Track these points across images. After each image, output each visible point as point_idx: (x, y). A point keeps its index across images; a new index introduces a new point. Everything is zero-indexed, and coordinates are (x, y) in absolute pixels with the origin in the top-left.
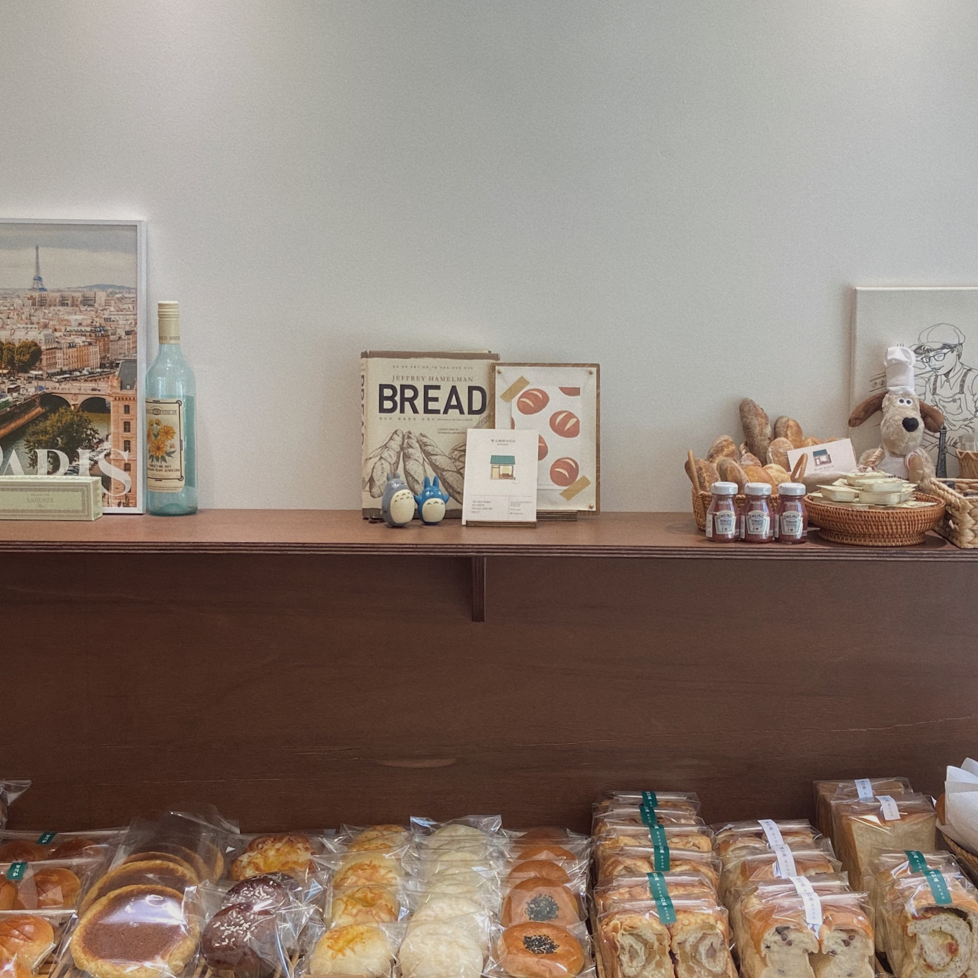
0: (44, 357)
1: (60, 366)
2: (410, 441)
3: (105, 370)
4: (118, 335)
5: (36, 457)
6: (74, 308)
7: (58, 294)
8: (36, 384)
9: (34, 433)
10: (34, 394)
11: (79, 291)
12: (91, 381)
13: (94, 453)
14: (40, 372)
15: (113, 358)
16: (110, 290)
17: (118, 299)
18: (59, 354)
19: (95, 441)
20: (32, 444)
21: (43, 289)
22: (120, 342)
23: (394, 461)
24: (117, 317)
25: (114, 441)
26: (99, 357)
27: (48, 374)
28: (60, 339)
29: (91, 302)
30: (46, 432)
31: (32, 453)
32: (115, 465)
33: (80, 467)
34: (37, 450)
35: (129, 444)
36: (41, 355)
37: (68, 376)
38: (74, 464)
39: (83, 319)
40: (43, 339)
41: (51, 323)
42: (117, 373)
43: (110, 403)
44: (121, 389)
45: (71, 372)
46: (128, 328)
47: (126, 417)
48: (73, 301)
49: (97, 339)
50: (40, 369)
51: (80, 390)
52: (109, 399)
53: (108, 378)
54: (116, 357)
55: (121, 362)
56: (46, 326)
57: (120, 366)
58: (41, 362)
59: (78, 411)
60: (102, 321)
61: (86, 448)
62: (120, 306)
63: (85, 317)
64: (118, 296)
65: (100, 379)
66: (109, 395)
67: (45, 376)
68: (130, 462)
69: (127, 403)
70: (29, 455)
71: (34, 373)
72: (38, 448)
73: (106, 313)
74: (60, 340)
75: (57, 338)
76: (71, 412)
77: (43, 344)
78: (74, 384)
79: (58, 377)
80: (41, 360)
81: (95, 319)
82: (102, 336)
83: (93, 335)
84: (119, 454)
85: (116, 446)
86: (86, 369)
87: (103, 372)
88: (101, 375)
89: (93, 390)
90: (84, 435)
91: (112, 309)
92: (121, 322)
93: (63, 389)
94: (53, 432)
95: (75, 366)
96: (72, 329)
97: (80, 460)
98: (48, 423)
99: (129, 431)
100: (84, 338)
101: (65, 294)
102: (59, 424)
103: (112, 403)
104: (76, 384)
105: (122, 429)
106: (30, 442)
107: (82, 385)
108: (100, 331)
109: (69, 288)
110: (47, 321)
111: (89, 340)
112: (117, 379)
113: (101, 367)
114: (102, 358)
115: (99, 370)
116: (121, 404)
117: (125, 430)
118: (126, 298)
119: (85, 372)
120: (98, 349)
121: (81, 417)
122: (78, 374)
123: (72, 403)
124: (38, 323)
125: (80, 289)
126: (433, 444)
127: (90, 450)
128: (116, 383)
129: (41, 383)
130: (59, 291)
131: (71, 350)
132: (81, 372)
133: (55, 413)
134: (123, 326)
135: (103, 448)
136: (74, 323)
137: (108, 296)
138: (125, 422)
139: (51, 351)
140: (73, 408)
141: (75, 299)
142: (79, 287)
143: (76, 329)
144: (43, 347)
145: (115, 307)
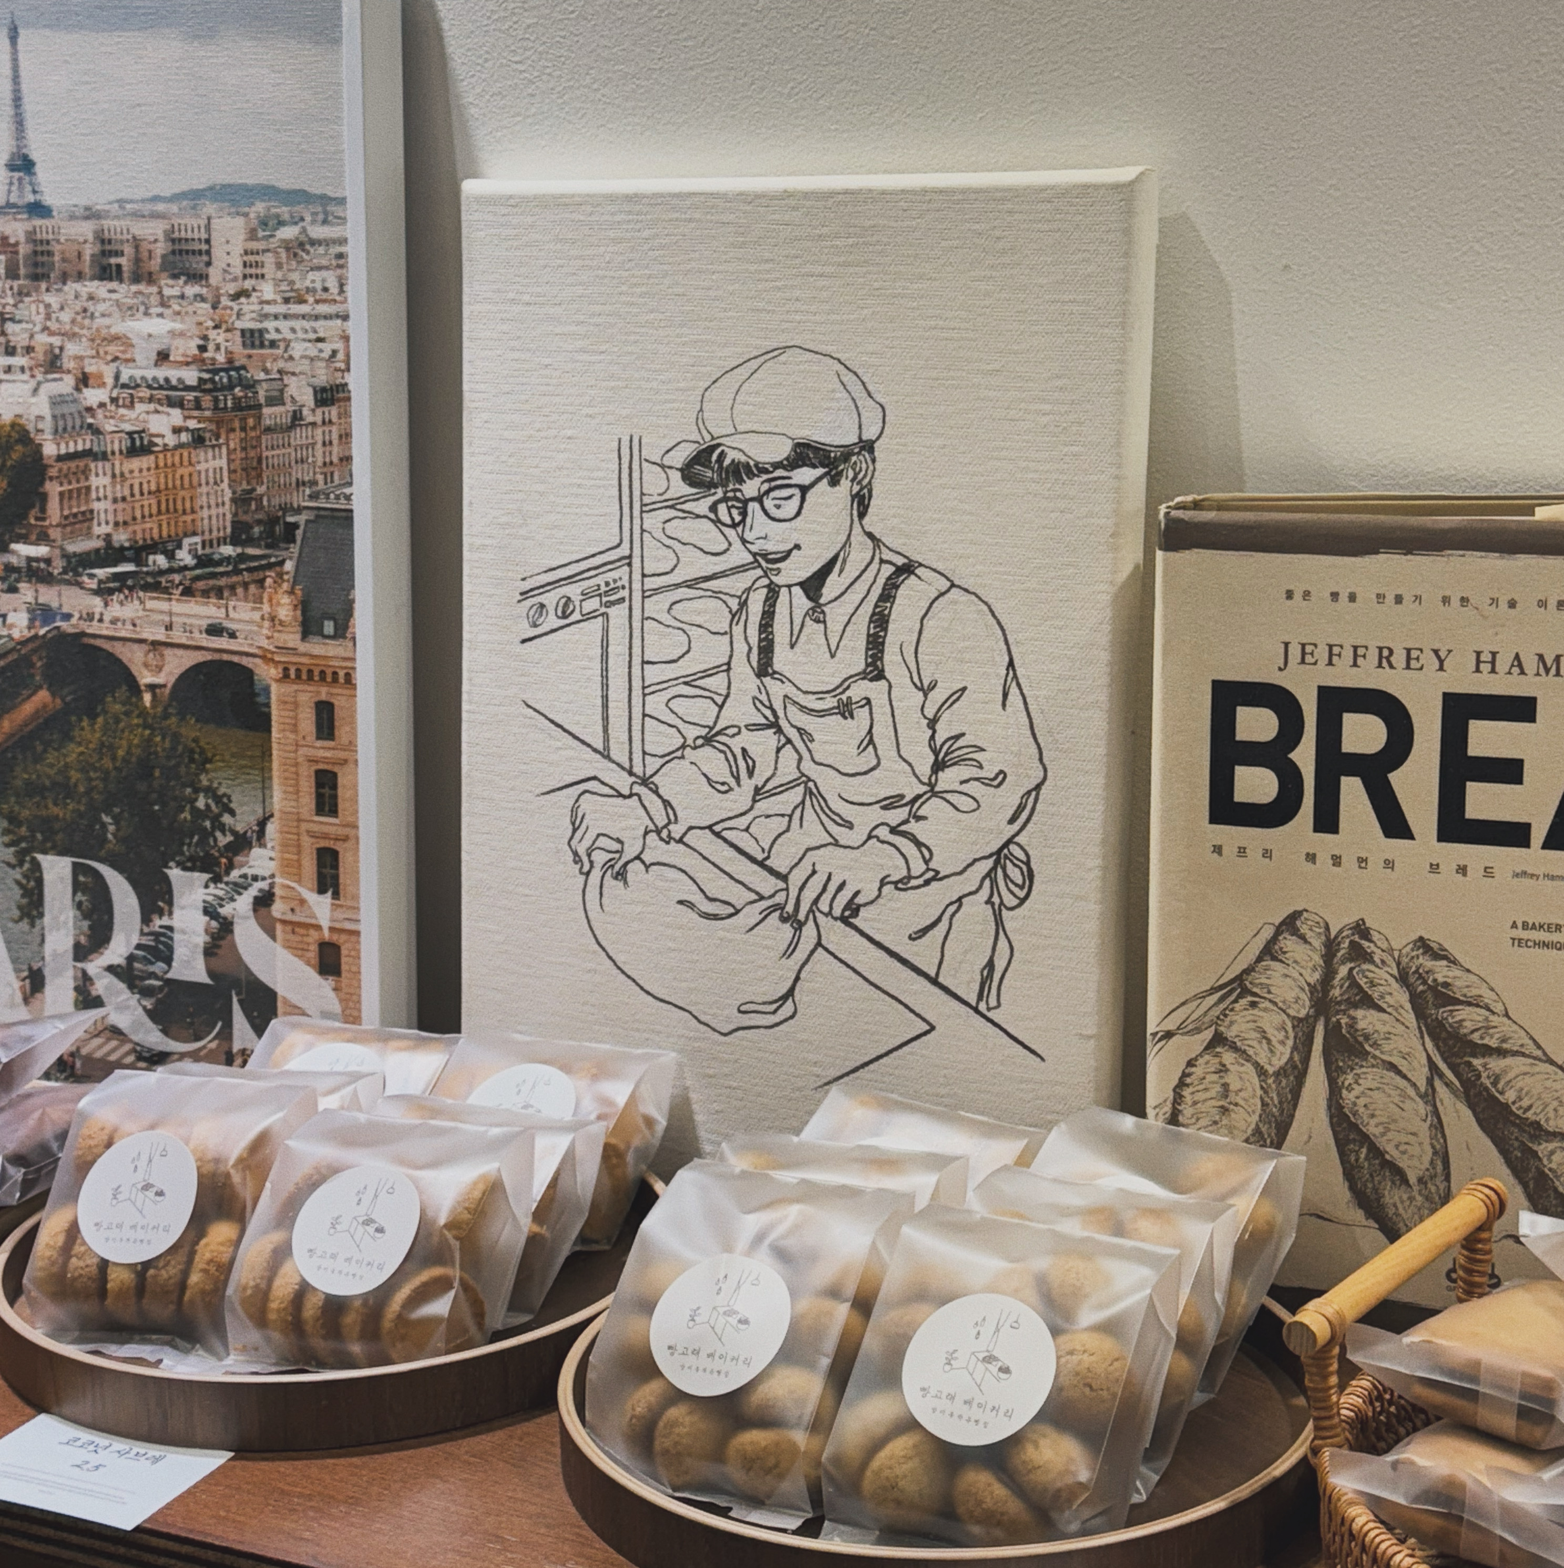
0: (53, 489)
1: (104, 529)
2: (1368, 973)
3: (251, 551)
4: (290, 407)
5: (40, 882)
6: (142, 287)
7: (86, 230)
8: (30, 598)
9: (33, 790)
10: (27, 634)
11: (155, 216)
12: (206, 593)
13: (218, 890)
14: (41, 551)
15: (276, 501)
16: (260, 207)
17: (287, 245)
18: (99, 480)
19: (224, 840)
20: (23, 831)
21: (38, 209)
22: (299, 437)
23: (1280, 1061)
24: (284, 325)
25: (285, 846)
26: (228, 494)
27: (65, 556)
28: (100, 413)
29: (197, 264)
30: (64, 790)
31: (27, 866)
32: (288, 946)
33: (177, 936)
34: (40, 857)
35: (336, 866)
36: (42, 483)
37: (129, 567)
38: (158, 923)
39: (172, 333)
40: (46, 411)
41: (72, 349)
42: (289, 566)
43: (267, 690)
44: (305, 635)
45: (139, 552)
46: (323, 377)
47: (323, 751)
48: (137, 260)
49: (220, 423)
50: (43, 538)
51: (169, 627)
52: (266, 673)
53: (261, 583)
54: (285, 499)
55: (302, 519)
56: (53, 363)
57: (299, 533)
58: (43, 510)
59: (166, 716)
60: (236, 345)
61: (191, 865)
62: (295, 276)
63: (178, 326)
64: (288, 233)
65: (232, 588)
66: (266, 657)
67: (57, 567)
68: (335, 938)
69: (324, 693)
70: (17, 874)
71: (24, 550)
72: (45, 852)
73: (249, 306)
74: (99, 419)
75: (89, 409)
76: (143, 713)
77: (48, 436)
78: (150, 604)
79: (101, 573)
80: (44, 498)
81: (212, 334)
82: (238, 406)
83: (207, 400)
84: (303, 902)
85: (291, 868)
86: (186, 542)
87: (242, 558)
88: (237, 572)
89: (214, 630)
90: (186, 815)
91: (267, 290)
92: (298, 349)
93: (114, 621)
94: (89, 792)
95: (151, 529)
96: (138, 373)
97: (177, 913)
98: (73, 752)
99: (334, 812)
100: (176, 416)
101: (114, 226)
102: (107, 763)
103: (274, 688)
104: (156, 604)
105: (308, 801)
106: (20, 824)
107: (177, 607)
108: (231, 387)
109: (121, 202)
110: (56, 341)
111: (192, 424)
112: (291, 592)
113: (235, 540)
114: (242, 500)
115: (228, 550)
116: (307, 696)
117: (320, 810)
118: (313, 243)
119: (184, 557)
120: (223, 463)
121: (176, 737)
122: (161, 560)
123: (146, 678)
124: (29, 350)
125: (161, 207)
126: (1488, 996)
127: (206, 876)
128: (286, 609)
129: (48, 595)
130: (90, 214)
131: (136, 463)
132: (170, 556)
133: (93, 717)
134: (304, 366)
135: (250, 872)
136: (144, 354)
137: (252, 235)
138: (318, 773)
139: (73, 464)
140: (147, 698)
141: (145, 246)
142: (156, 199)
143: (150, 373)
144: (50, 450)
145: (277, 282)
